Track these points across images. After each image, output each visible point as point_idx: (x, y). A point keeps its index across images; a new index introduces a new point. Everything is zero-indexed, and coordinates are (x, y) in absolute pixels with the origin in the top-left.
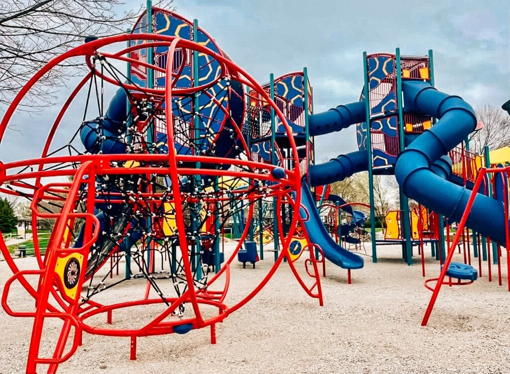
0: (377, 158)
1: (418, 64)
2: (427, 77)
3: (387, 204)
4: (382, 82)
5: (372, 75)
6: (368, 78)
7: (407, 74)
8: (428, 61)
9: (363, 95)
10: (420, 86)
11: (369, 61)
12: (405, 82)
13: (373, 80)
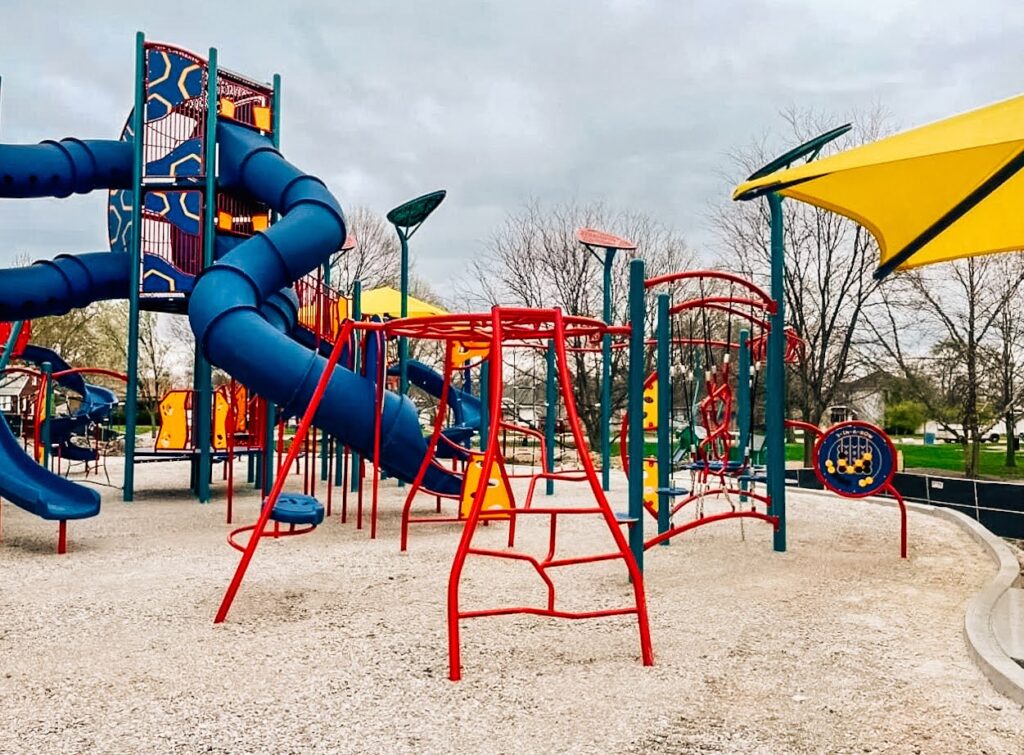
0: (153, 274)
1: (252, 95)
2: (268, 128)
3: (167, 375)
4: (177, 109)
5: (154, 90)
6: (143, 94)
7: (228, 110)
8: (271, 96)
9: (128, 128)
10: (253, 142)
11: (150, 57)
12: (224, 125)
13: (154, 99)
